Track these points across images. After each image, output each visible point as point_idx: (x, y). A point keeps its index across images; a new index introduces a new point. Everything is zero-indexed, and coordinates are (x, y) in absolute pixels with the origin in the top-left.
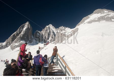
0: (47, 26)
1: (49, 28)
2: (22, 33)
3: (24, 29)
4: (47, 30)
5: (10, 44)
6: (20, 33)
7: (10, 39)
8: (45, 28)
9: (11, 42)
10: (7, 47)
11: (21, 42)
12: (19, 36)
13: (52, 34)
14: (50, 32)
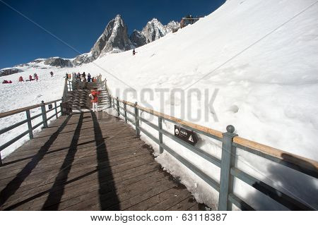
0: (150, 23)
1: (153, 24)
2: (113, 35)
3: (115, 28)
4: (149, 29)
5: (98, 55)
6: (110, 35)
7: (96, 46)
8: (147, 26)
9: (99, 52)
10: (95, 59)
11: (114, 49)
12: (109, 41)
13: (157, 34)
14: (155, 32)
